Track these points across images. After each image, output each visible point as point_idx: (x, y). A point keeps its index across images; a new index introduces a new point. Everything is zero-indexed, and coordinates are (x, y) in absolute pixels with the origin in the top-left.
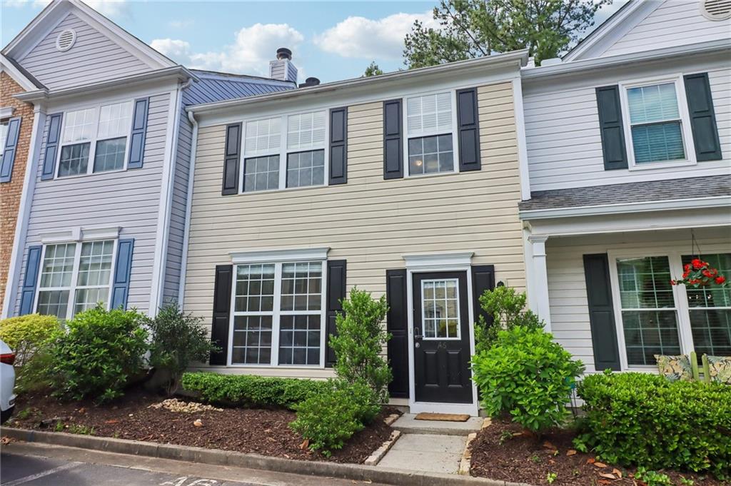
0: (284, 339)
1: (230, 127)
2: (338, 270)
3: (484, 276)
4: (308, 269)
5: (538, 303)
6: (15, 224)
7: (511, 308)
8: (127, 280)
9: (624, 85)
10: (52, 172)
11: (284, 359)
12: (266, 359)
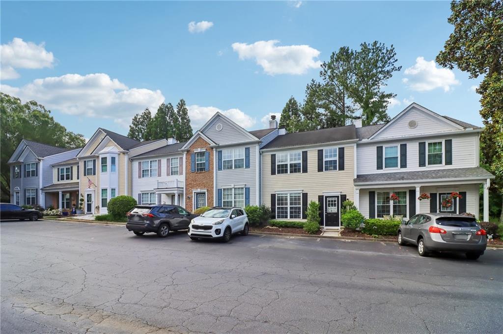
0: (291, 212)
1: (272, 155)
2: (305, 196)
3: (344, 197)
4: (297, 195)
5: (356, 204)
6: (213, 183)
7: (350, 205)
8: (249, 198)
9: (384, 146)
10: (222, 168)
11: (291, 217)
12: (286, 217)
